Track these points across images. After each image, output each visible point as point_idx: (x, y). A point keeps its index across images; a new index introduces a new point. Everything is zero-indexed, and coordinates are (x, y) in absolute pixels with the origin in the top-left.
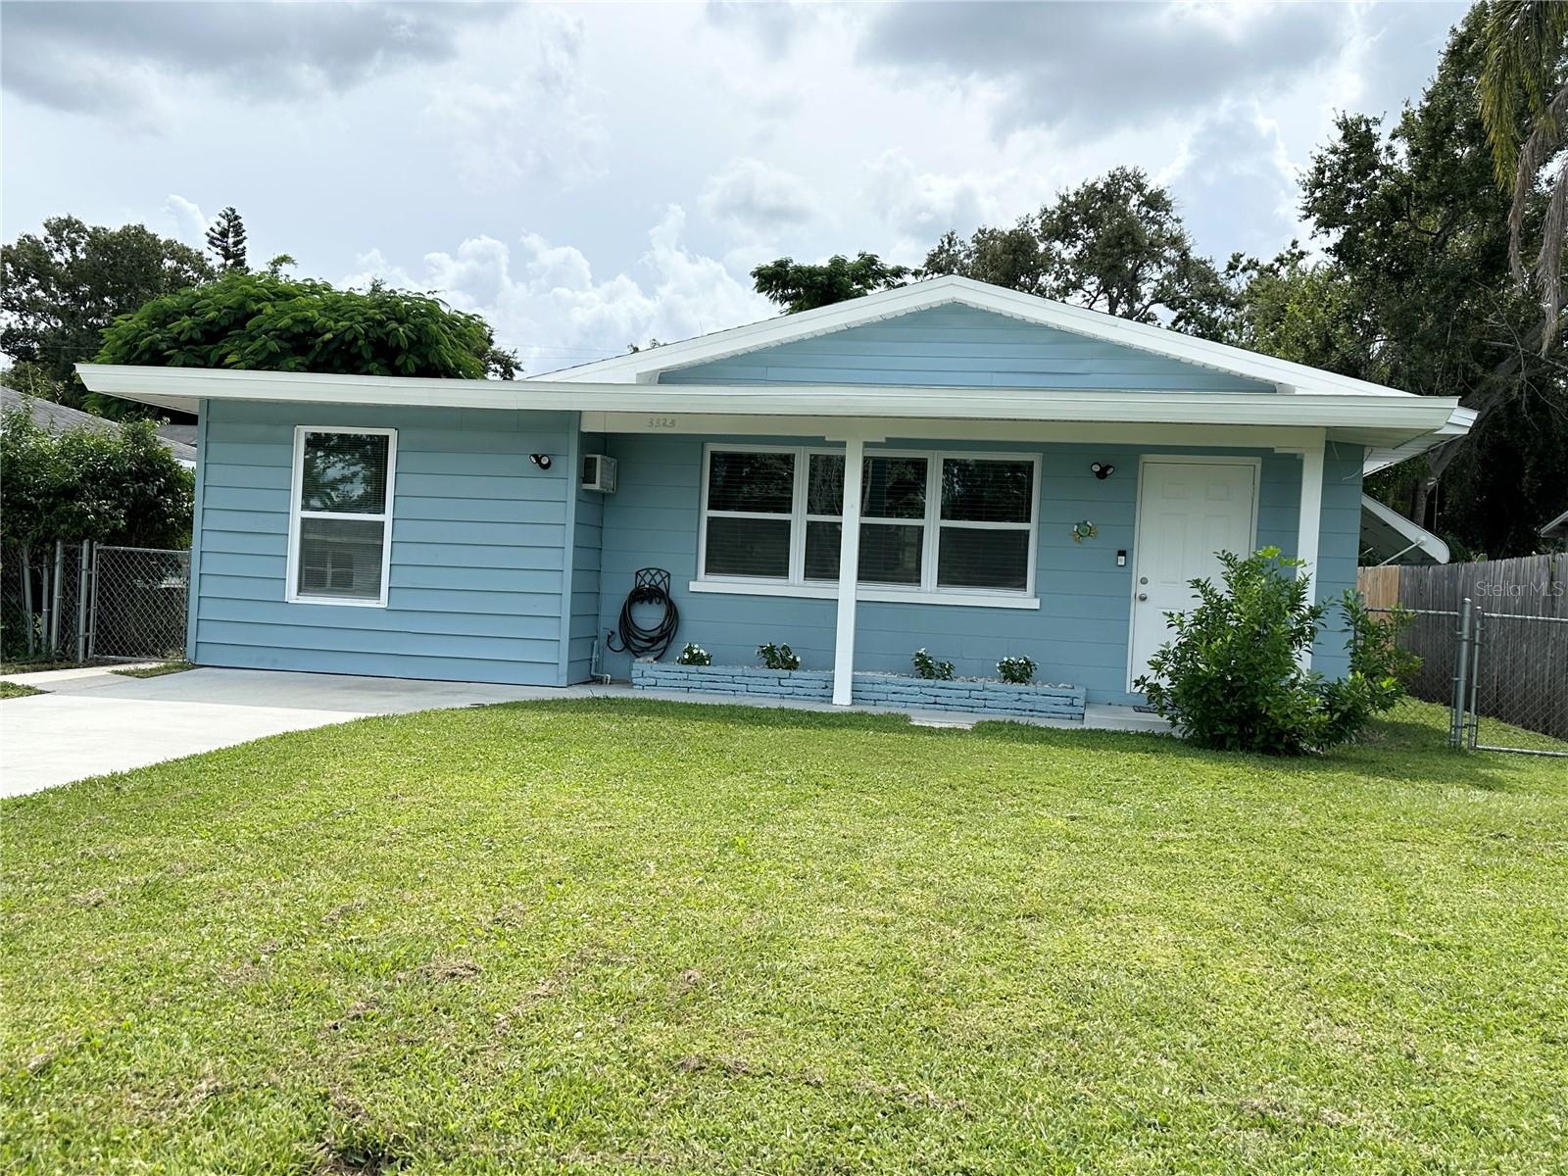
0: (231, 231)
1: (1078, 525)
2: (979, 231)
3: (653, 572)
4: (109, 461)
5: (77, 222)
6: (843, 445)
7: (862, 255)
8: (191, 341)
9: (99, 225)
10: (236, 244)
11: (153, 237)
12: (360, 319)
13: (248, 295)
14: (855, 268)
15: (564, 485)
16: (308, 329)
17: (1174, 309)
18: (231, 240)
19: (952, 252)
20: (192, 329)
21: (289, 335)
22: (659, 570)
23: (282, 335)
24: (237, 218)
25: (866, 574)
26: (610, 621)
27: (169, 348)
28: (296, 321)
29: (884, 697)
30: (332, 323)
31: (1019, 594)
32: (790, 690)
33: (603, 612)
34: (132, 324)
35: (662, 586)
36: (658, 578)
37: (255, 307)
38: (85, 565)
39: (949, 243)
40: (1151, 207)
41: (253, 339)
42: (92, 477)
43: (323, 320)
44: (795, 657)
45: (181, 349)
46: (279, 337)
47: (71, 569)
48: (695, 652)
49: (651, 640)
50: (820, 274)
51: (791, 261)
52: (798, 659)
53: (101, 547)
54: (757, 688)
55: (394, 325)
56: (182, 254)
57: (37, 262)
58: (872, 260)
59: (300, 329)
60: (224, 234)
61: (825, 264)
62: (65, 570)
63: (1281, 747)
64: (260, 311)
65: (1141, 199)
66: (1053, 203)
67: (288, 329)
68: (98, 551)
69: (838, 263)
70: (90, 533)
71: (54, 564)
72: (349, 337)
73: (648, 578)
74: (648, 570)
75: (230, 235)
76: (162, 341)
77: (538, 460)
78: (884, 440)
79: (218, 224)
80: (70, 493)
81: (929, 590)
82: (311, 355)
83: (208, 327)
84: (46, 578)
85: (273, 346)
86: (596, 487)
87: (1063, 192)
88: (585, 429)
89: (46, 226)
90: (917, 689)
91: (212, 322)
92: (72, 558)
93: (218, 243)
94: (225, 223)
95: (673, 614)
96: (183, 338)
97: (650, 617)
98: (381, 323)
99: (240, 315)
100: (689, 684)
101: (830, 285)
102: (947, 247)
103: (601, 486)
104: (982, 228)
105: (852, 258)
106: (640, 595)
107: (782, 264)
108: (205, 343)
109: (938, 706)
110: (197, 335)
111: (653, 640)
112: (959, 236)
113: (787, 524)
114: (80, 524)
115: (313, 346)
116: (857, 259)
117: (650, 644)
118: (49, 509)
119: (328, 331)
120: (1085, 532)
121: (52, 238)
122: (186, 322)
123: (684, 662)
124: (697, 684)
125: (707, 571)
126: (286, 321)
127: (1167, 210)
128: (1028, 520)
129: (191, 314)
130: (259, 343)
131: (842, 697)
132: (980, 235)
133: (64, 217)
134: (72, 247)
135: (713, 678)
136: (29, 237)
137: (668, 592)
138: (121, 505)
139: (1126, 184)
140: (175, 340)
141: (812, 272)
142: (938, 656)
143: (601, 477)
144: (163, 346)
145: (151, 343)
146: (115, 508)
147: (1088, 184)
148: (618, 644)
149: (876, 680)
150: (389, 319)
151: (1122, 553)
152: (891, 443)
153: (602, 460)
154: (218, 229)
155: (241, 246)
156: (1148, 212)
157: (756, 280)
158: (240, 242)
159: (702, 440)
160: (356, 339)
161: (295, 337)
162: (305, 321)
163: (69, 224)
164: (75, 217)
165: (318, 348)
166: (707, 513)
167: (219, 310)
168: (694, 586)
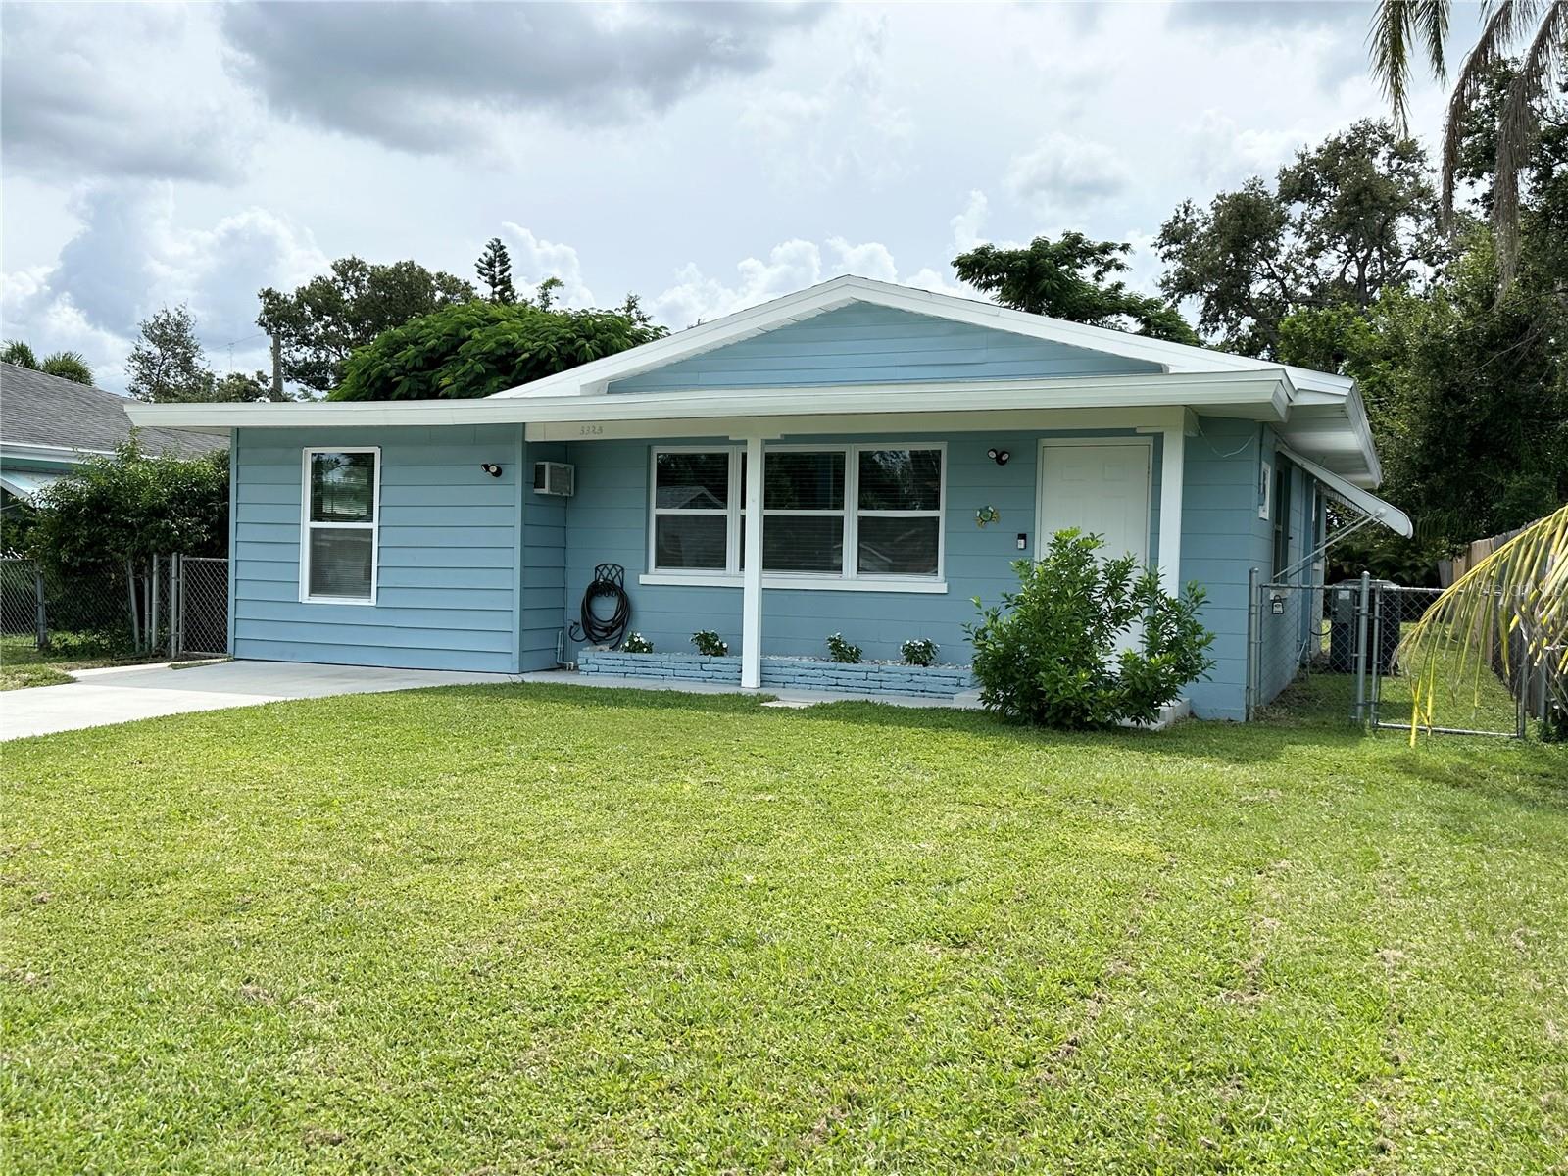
0: (496, 263)
1: (981, 510)
2: (1218, 197)
3: (610, 567)
4: (196, 484)
5: (360, 262)
6: (745, 442)
7: (1067, 235)
8: (415, 368)
9: (377, 264)
10: (502, 272)
11: (422, 271)
12: (553, 338)
13: (462, 323)
14: (1058, 249)
15: (512, 489)
16: (510, 351)
17: (1433, 265)
18: (497, 269)
19: (1187, 222)
20: (416, 357)
21: (494, 357)
22: (614, 566)
23: (487, 357)
24: (502, 248)
25: (770, 562)
26: (575, 614)
27: (397, 375)
28: (499, 344)
29: (791, 679)
30: (530, 344)
31: (932, 579)
32: (710, 674)
33: (570, 605)
34: (367, 355)
35: (617, 582)
36: (614, 573)
37: (467, 333)
38: (174, 575)
39: (1186, 211)
40: (1402, 158)
41: (464, 362)
42: (179, 497)
43: (522, 341)
44: (721, 644)
45: (405, 375)
46: (487, 360)
47: (165, 577)
48: (636, 640)
49: (605, 630)
50: (1021, 258)
51: (993, 247)
52: (725, 645)
53: (186, 558)
54: (682, 673)
55: (582, 341)
56: (450, 285)
57: (327, 301)
58: (1077, 239)
59: (502, 351)
60: (491, 264)
61: (1028, 247)
62: (160, 578)
63: (1069, 722)
64: (470, 338)
65: (1392, 150)
66: (1293, 163)
67: (491, 352)
68: (184, 562)
69: (1040, 246)
70: (178, 547)
71: (152, 574)
72: (543, 355)
73: (605, 573)
74: (605, 565)
75: (497, 264)
76: (391, 368)
77: (487, 467)
78: (779, 437)
79: (485, 254)
80: (159, 512)
81: (850, 578)
82: (513, 375)
83: (429, 354)
84: (147, 586)
85: (480, 368)
86: (546, 491)
87: (1302, 150)
88: (528, 439)
89: (333, 267)
90: (820, 672)
91: (433, 350)
92: (165, 566)
93: (486, 272)
94: (491, 253)
95: (626, 607)
96: (408, 366)
97: (606, 609)
98: (572, 341)
99: (455, 342)
100: (625, 670)
101: (1031, 269)
102: (1182, 215)
103: (551, 488)
104: (1220, 194)
105: (1055, 238)
106: (596, 590)
107: (983, 251)
108: (429, 369)
109: (839, 688)
110: (420, 362)
111: (609, 630)
112: (1196, 204)
113: (724, 518)
114: (167, 539)
115: (514, 366)
116: (1062, 239)
117: (604, 634)
118: (141, 527)
119: (526, 351)
120: (987, 517)
121: (339, 278)
122: (411, 350)
123: (628, 650)
124: (632, 670)
125: (658, 564)
126: (491, 344)
127: (1421, 161)
128: (937, 507)
129: (416, 343)
130: (468, 366)
131: (750, 680)
132: (1218, 201)
133: (349, 257)
134: (357, 284)
135: (645, 664)
136: (321, 279)
137: (622, 584)
138: (205, 520)
139: (1371, 136)
140: (402, 367)
141: (1012, 256)
142: (850, 641)
143: (551, 482)
144: (392, 373)
145: (382, 370)
146: (199, 524)
147: (1332, 138)
148: (581, 635)
149: (786, 664)
150: (579, 337)
151: (1023, 536)
152: (788, 439)
153: (551, 467)
154: (485, 259)
155: (506, 274)
156: (1400, 164)
157: (957, 269)
158: (507, 269)
159: (648, 444)
160: (549, 356)
161: (501, 358)
162: (507, 344)
163: (353, 264)
164: (358, 257)
165: (518, 367)
166: (655, 511)
167: (438, 338)
168: (643, 579)
